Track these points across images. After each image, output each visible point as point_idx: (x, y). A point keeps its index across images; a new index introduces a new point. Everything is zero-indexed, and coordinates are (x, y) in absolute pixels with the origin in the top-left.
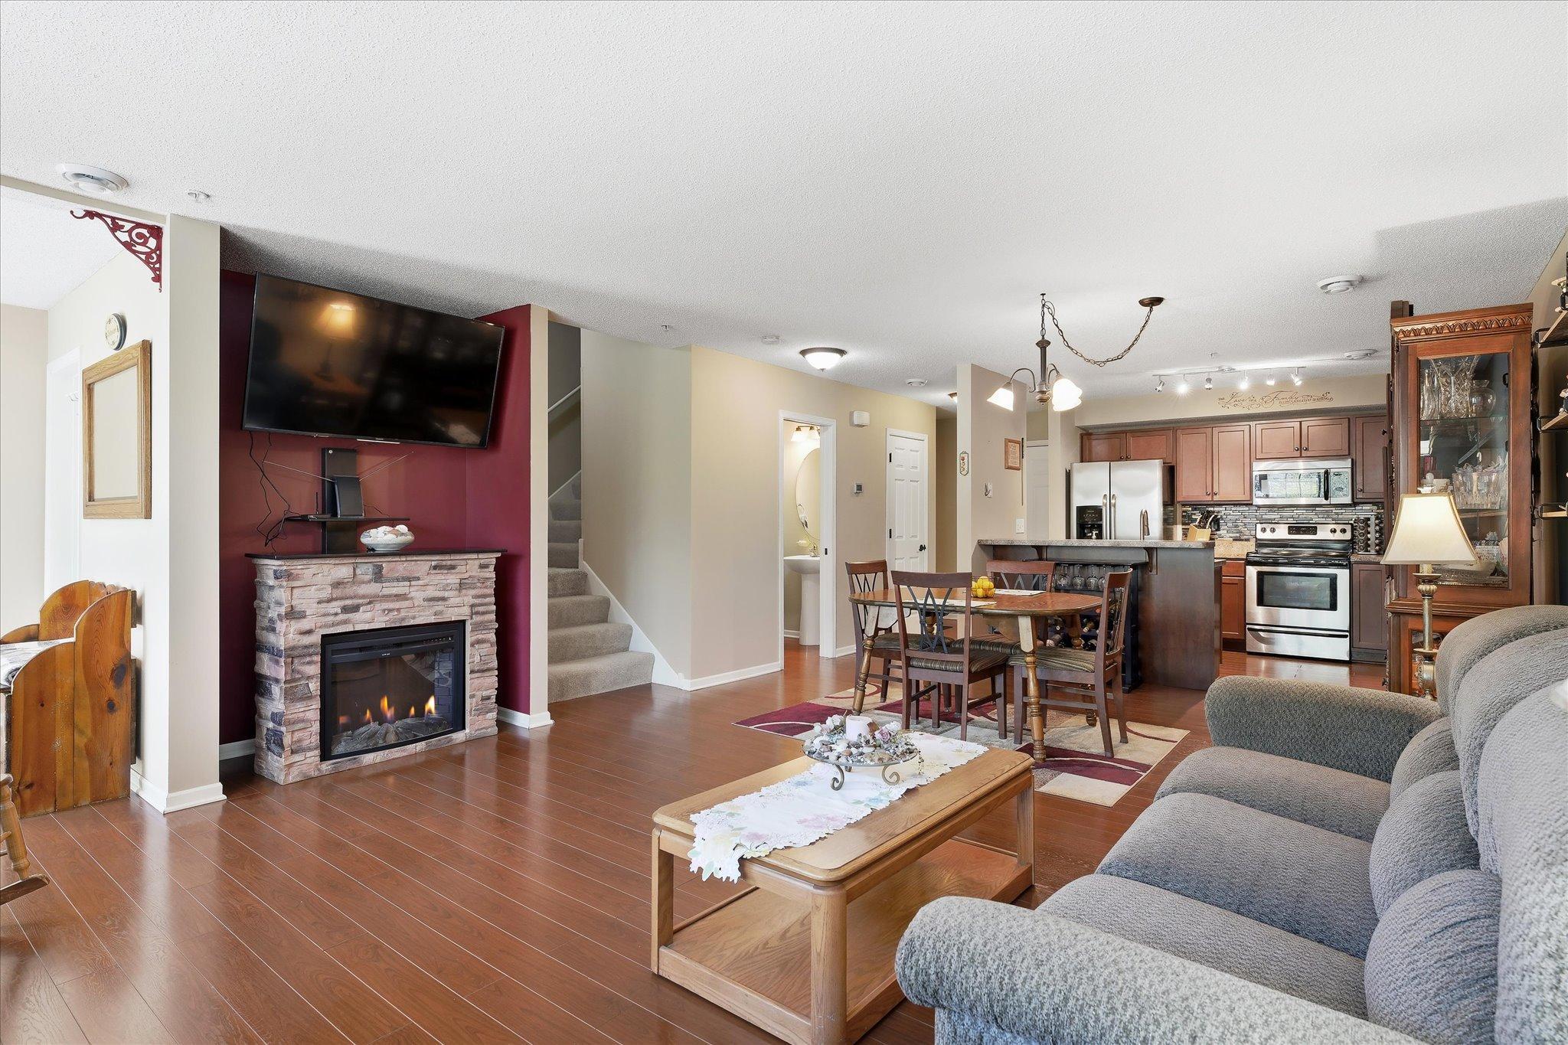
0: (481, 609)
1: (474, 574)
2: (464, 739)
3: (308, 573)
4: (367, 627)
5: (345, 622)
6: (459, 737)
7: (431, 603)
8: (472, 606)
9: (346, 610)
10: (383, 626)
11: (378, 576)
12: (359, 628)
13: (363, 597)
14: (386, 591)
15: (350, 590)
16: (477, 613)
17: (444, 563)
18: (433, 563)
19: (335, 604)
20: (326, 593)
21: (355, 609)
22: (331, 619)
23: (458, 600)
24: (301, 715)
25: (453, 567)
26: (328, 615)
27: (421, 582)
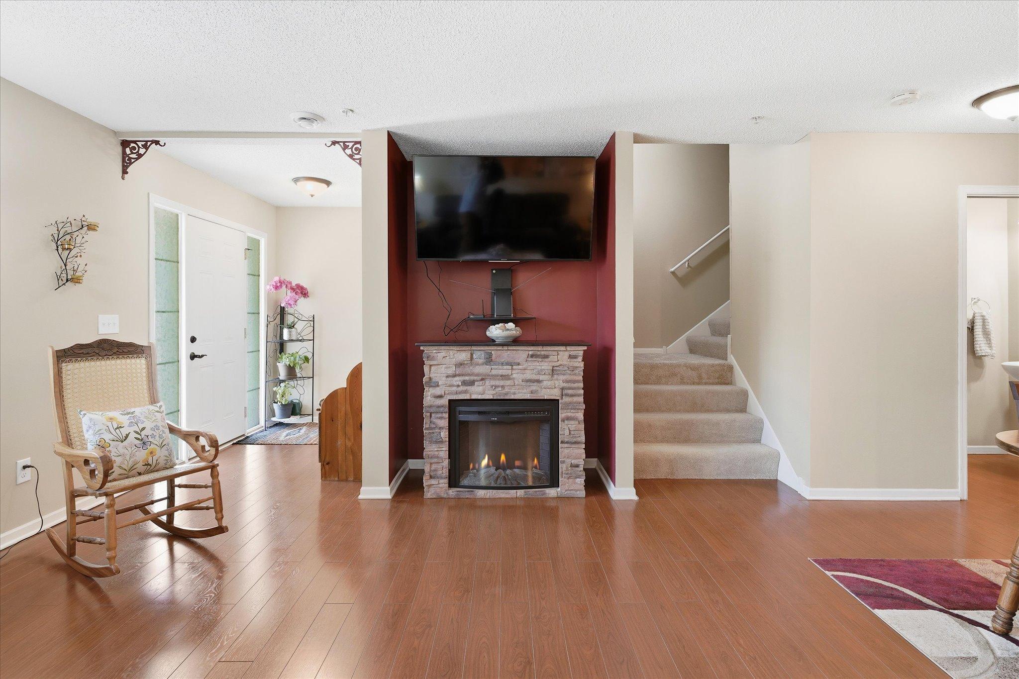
0: (570, 392)
1: (565, 363)
2: (555, 495)
3: (440, 355)
4: (480, 397)
5: (466, 392)
6: (552, 492)
7: (528, 384)
8: (562, 389)
9: (464, 383)
10: (491, 397)
11: (489, 360)
12: (474, 397)
13: (477, 375)
14: (494, 372)
15: (468, 370)
16: (567, 395)
17: (539, 353)
18: (530, 353)
19: (457, 378)
20: (451, 371)
21: (472, 383)
22: (455, 389)
23: (549, 383)
24: (437, 453)
25: (547, 357)
26: (453, 386)
27: (520, 367)
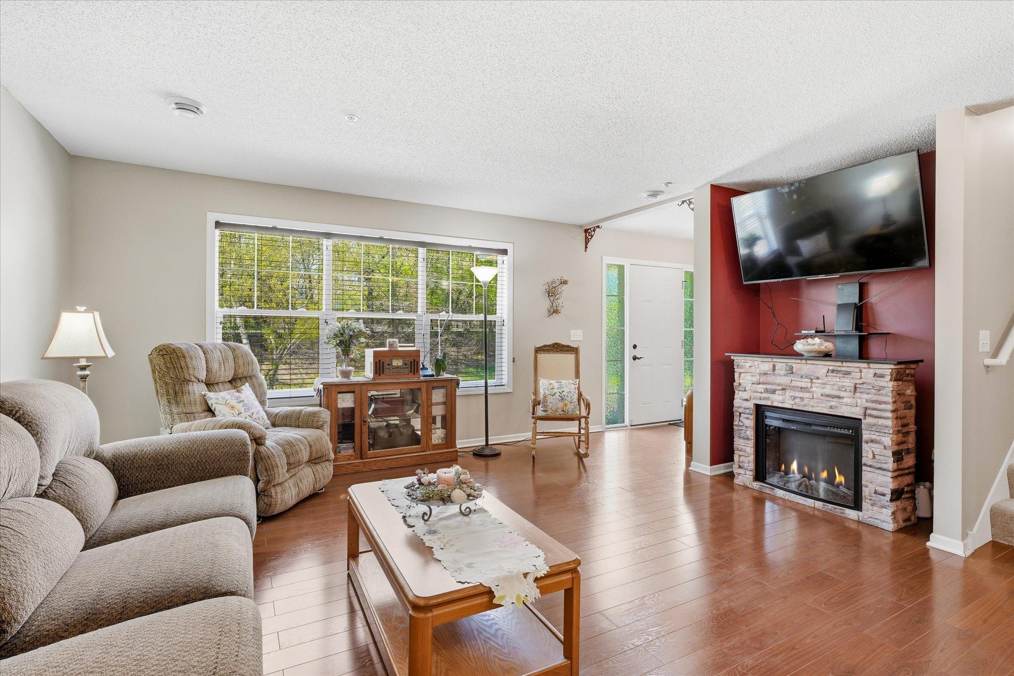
0: (874, 413)
1: (870, 381)
2: (856, 518)
3: (748, 365)
4: (780, 405)
5: (768, 399)
6: (851, 514)
7: (827, 399)
8: (866, 409)
9: (767, 391)
10: (790, 407)
11: (791, 371)
12: (775, 404)
13: (779, 385)
14: (794, 384)
15: (771, 379)
16: (870, 416)
17: (839, 369)
18: (831, 368)
19: (760, 386)
20: (755, 379)
21: (774, 392)
22: (758, 394)
23: (849, 401)
24: (743, 447)
25: (849, 373)
26: (757, 392)
27: (820, 381)
